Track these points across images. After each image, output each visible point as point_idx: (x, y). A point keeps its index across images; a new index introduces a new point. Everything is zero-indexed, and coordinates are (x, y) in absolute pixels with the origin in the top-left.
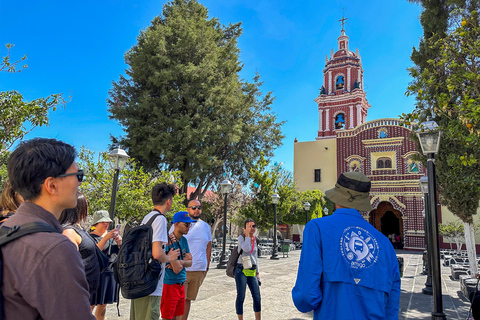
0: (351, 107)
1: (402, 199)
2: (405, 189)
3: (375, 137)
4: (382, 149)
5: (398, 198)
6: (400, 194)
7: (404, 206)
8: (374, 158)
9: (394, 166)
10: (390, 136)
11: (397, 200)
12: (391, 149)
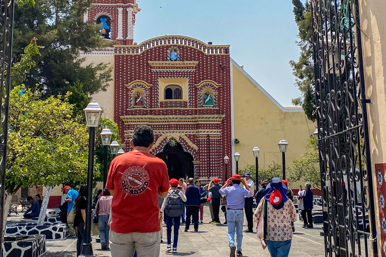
0: (120, 10)
1: (194, 138)
2: (198, 126)
3: (164, 59)
4: (172, 75)
5: (189, 137)
6: (192, 132)
7: (196, 148)
8: (162, 85)
9: (186, 97)
10: (182, 58)
11: (188, 141)
12: (183, 75)
